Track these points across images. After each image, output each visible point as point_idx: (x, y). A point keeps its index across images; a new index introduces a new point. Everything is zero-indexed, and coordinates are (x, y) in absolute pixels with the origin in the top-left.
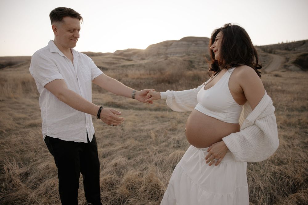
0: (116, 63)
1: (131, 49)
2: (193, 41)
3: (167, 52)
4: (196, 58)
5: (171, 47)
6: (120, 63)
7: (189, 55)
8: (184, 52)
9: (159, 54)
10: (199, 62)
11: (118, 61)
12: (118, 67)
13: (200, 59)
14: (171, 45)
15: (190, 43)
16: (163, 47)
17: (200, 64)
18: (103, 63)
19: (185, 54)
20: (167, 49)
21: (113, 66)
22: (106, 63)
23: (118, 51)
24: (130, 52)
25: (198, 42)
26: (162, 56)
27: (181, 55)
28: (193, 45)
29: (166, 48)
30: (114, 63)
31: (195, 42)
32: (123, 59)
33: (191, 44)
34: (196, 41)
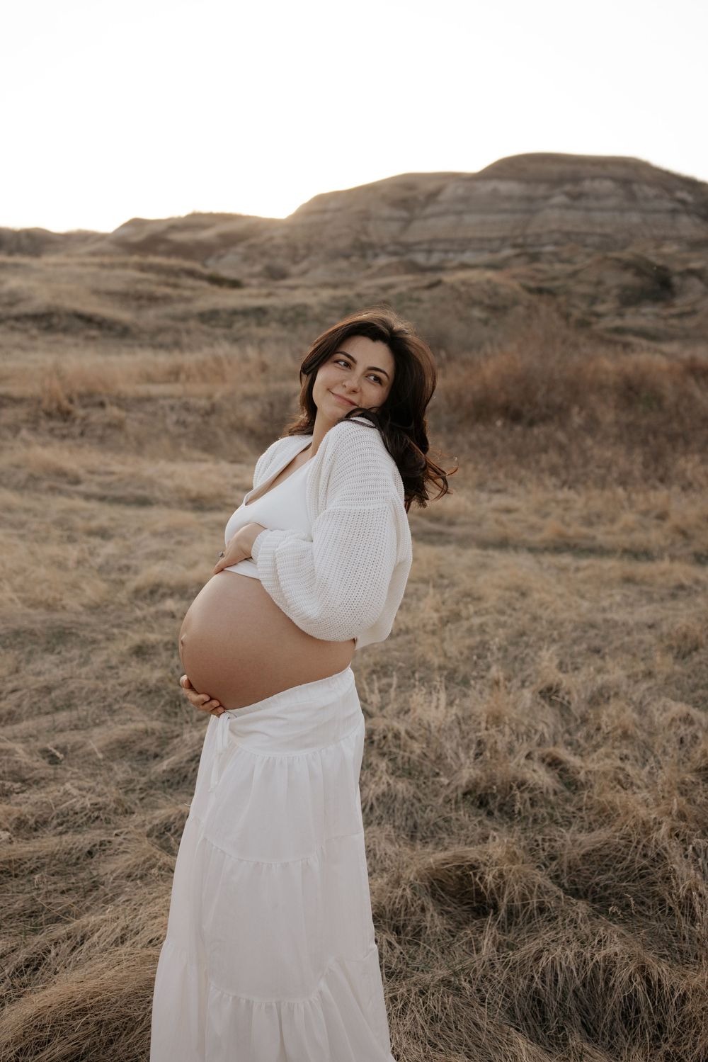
0: (166, 299)
1: (211, 215)
2: (558, 182)
3: (410, 238)
4: (574, 274)
5: (429, 210)
6: (188, 300)
7: (535, 258)
8: (503, 240)
9: (363, 249)
10: (593, 300)
11: (175, 286)
12: (184, 318)
13: (599, 283)
14: (432, 196)
15: (542, 190)
16: (386, 211)
17: (600, 308)
18: (96, 292)
19: (508, 252)
20: (407, 222)
21: (151, 316)
22: (110, 294)
23: (136, 223)
24: (206, 235)
25: (587, 185)
26: (383, 260)
27: (486, 257)
28: (559, 199)
29: (404, 214)
30: (153, 299)
31: (568, 187)
32: (191, 274)
33: (546, 198)
34: (576, 179)
